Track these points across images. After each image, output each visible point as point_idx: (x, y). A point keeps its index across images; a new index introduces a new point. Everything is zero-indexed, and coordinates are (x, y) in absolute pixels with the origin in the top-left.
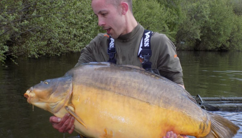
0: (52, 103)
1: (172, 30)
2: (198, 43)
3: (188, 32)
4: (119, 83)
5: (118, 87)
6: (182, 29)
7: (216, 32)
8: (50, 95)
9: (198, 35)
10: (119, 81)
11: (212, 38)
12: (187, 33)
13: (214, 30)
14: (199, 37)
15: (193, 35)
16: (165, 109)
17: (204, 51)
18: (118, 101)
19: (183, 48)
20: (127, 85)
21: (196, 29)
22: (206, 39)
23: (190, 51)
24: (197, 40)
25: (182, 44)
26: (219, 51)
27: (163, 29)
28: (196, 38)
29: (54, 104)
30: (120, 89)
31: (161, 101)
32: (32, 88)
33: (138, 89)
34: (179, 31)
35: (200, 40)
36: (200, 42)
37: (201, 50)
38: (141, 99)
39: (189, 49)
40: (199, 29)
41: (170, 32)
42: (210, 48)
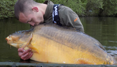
0: (20, 44)
1: (83, 2)
2: (101, 11)
3: (95, 3)
4: (58, 36)
5: (57, 38)
6: (90, 2)
7: (113, 3)
8: (20, 39)
9: (101, 6)
10: (58, 35)
11: (111, 8)
12: (93, 4)
13: (112, 2)
14: (102, 7)
15: (98, 5)
16: (82, 52)
17: (105, 16)
18: (56, 46)
19: (91, 15)
20: (62, 37)
21: (100, 1)
22: (106, 9)
23: (96, 16)
24: (101, 9)
25: (90, 12)
26: (115, 16)
27: (77, 2)
28: (100, 7)
29: (21, 44)
30: (58, 40)
31: (80, 47)
32: (10, 35)
33: (68, 40)
34: (88, 3)
35: (103, 9)
36: (103, 10)
37: (104, 16)
38: (68, 45)
39: (95, 15)
40: (102, 2)
41: (82, 3)
42: (109, 14)
